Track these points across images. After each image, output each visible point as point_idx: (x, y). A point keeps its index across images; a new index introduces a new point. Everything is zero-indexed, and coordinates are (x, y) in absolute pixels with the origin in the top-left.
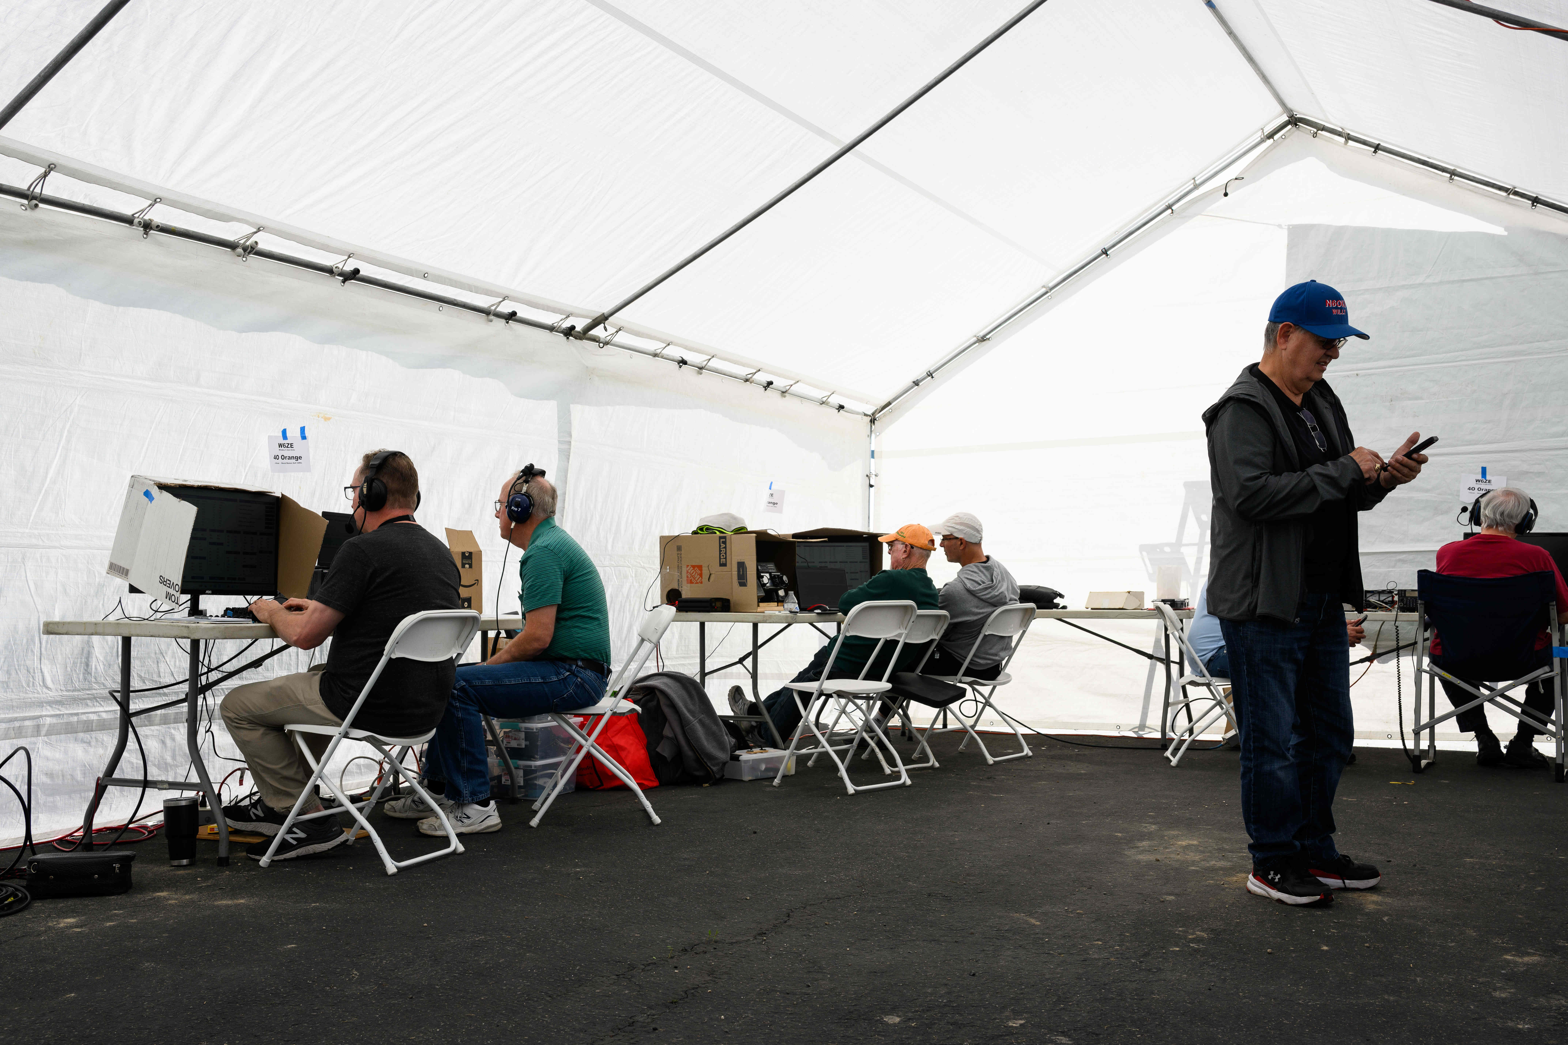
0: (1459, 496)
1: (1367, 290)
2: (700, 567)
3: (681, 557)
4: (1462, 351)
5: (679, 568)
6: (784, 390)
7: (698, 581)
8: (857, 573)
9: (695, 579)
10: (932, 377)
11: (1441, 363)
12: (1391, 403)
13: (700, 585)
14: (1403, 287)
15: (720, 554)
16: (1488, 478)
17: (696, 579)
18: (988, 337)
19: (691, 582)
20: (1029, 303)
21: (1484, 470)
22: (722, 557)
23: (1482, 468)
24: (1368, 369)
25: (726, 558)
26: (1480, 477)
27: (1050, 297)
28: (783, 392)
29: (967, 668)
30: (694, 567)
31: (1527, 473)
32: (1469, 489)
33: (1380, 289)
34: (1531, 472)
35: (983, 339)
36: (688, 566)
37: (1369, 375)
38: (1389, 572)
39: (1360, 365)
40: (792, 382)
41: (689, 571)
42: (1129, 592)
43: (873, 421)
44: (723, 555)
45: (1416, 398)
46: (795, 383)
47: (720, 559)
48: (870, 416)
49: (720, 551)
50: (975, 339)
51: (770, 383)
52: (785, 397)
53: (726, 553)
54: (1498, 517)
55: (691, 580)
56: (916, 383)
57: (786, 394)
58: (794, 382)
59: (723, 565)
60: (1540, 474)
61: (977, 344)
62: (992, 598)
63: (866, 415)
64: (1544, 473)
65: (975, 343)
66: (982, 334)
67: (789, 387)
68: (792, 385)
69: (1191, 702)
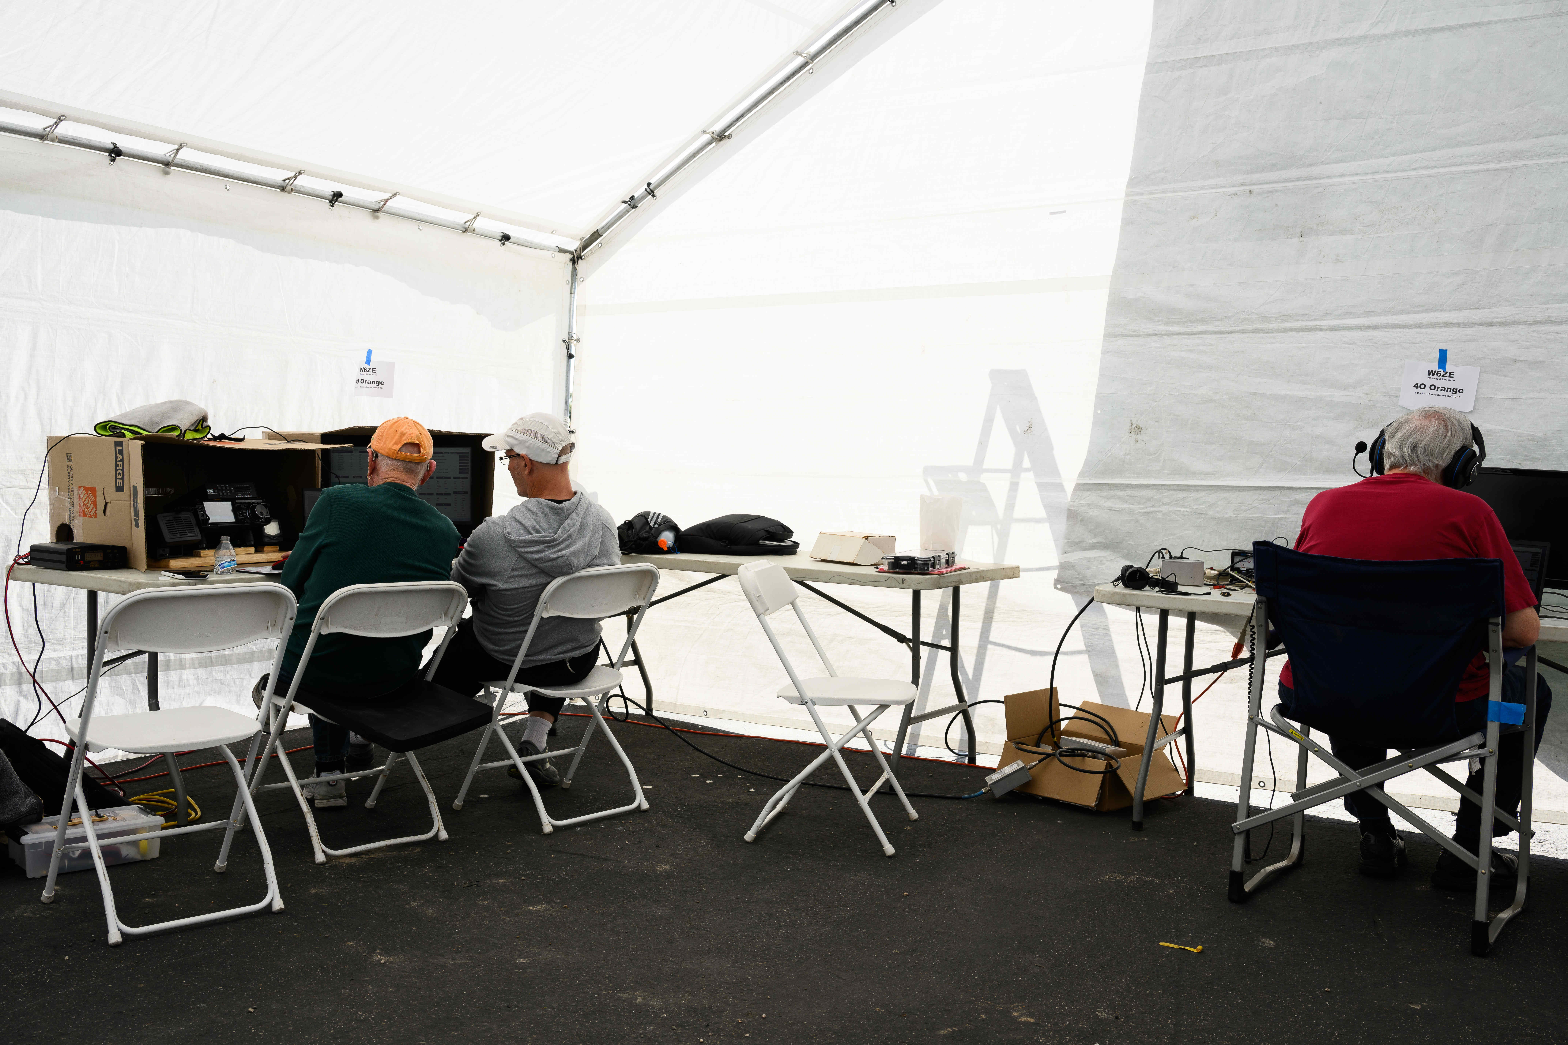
0: (1398, 397)
1: (1276, 49)
2: (93, 490)
3: (72, 473)
4: (1421, 152)
5: (70, 490)
6: (377, 207)
7: (92, 514)
8: (449, 494)
9: (88, 509)
10: (654, 196)
11: (1387, 172)
12: (1301, 239)
13: (93, 519)
14: (1334, 42)
15: (116, 471)
16: (1449, 368)
17: (90, 510)
18: (727, 134)
19: (85, 516)
20: (782, 80)
21: (1443, 355)
22: (118, 477)
23: (1440, 350)
24: (1270, 183)
25: (123, 478)
26: (1435, 367)
27: (811, 71)
28: (375, 211)
29: (521, 670)
30: (86, 489)
31: (1516, 361)
32: (1416, 386)
33: (1296, 47)
34: (1521, 361)
35: (721, 137)
36: (80, 487)
37: (1269, 192)
38: (1280, 519)
39: (1257, 177)
40: (387, 196)
41: (82, 496)
42: (866, 538)
43: (576, 259)
44: (119, 473)
45: (1342, 232)
46: (391, 197)
47: (116, 479)
48: (571, 253)
49: (117, 466)
50: (706, 137)
51: (338, 195)
52: (377, 218)
53: (122, 470)
54: (1406, 452)
55: (84, 511)
56: (632, 203)
57: (380, 214)
58: (391, 195)
59: (120, 489)
60: (1537, 364)
61: (714, 144)
62: (541, 560)
63: (562, 251)
64: (1544, 362)
65: (710, 143)
66: (718, 128)
67: (383, 203)
68: (387, 200)
69: (970, 706)
